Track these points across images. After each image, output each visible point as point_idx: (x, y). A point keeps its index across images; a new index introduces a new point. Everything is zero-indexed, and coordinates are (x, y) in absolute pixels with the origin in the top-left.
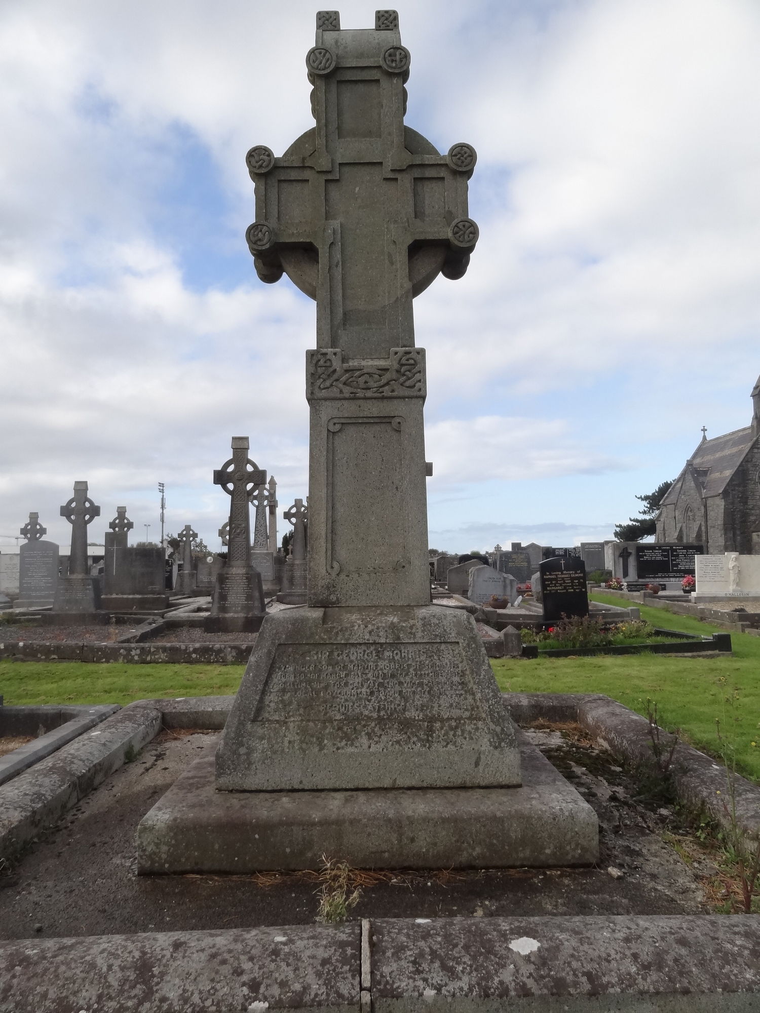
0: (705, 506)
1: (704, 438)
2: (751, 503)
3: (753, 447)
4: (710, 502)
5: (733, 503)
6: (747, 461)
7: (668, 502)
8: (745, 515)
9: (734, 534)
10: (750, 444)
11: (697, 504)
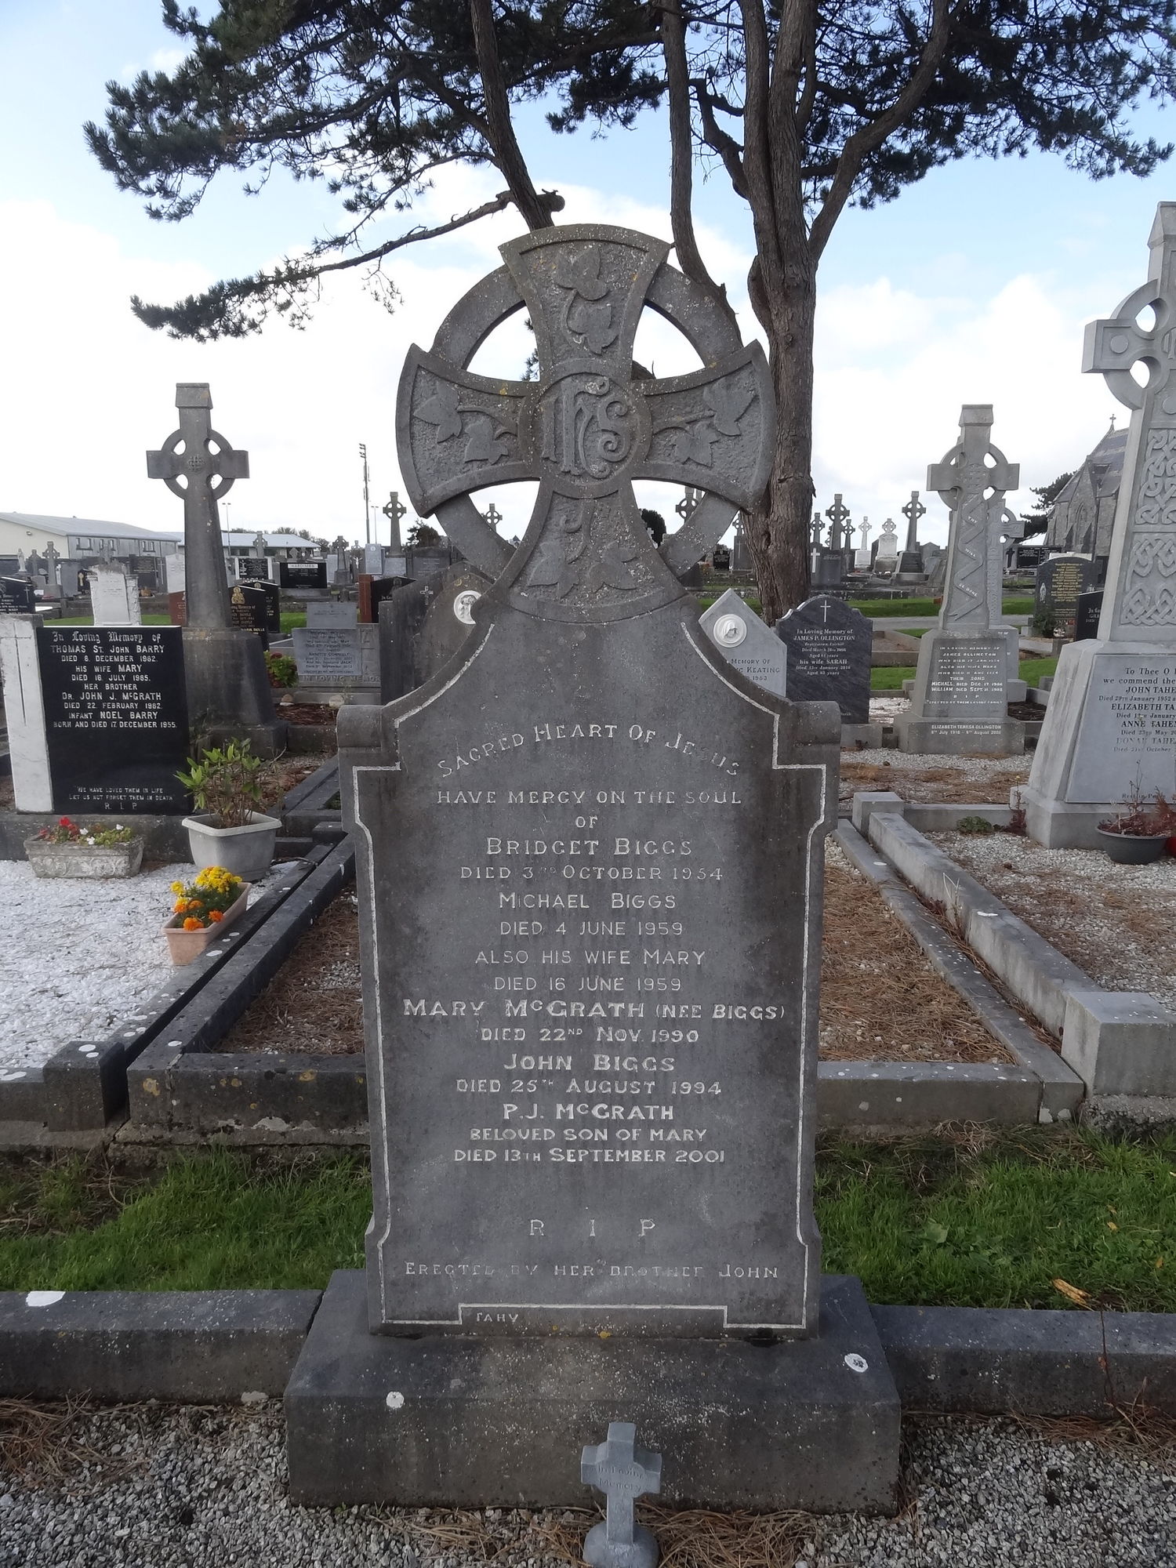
0: (1098, 506)
1: (1112, 427)
4: (1103, 502)
7: (1062, 499)
11: (1091, 502)
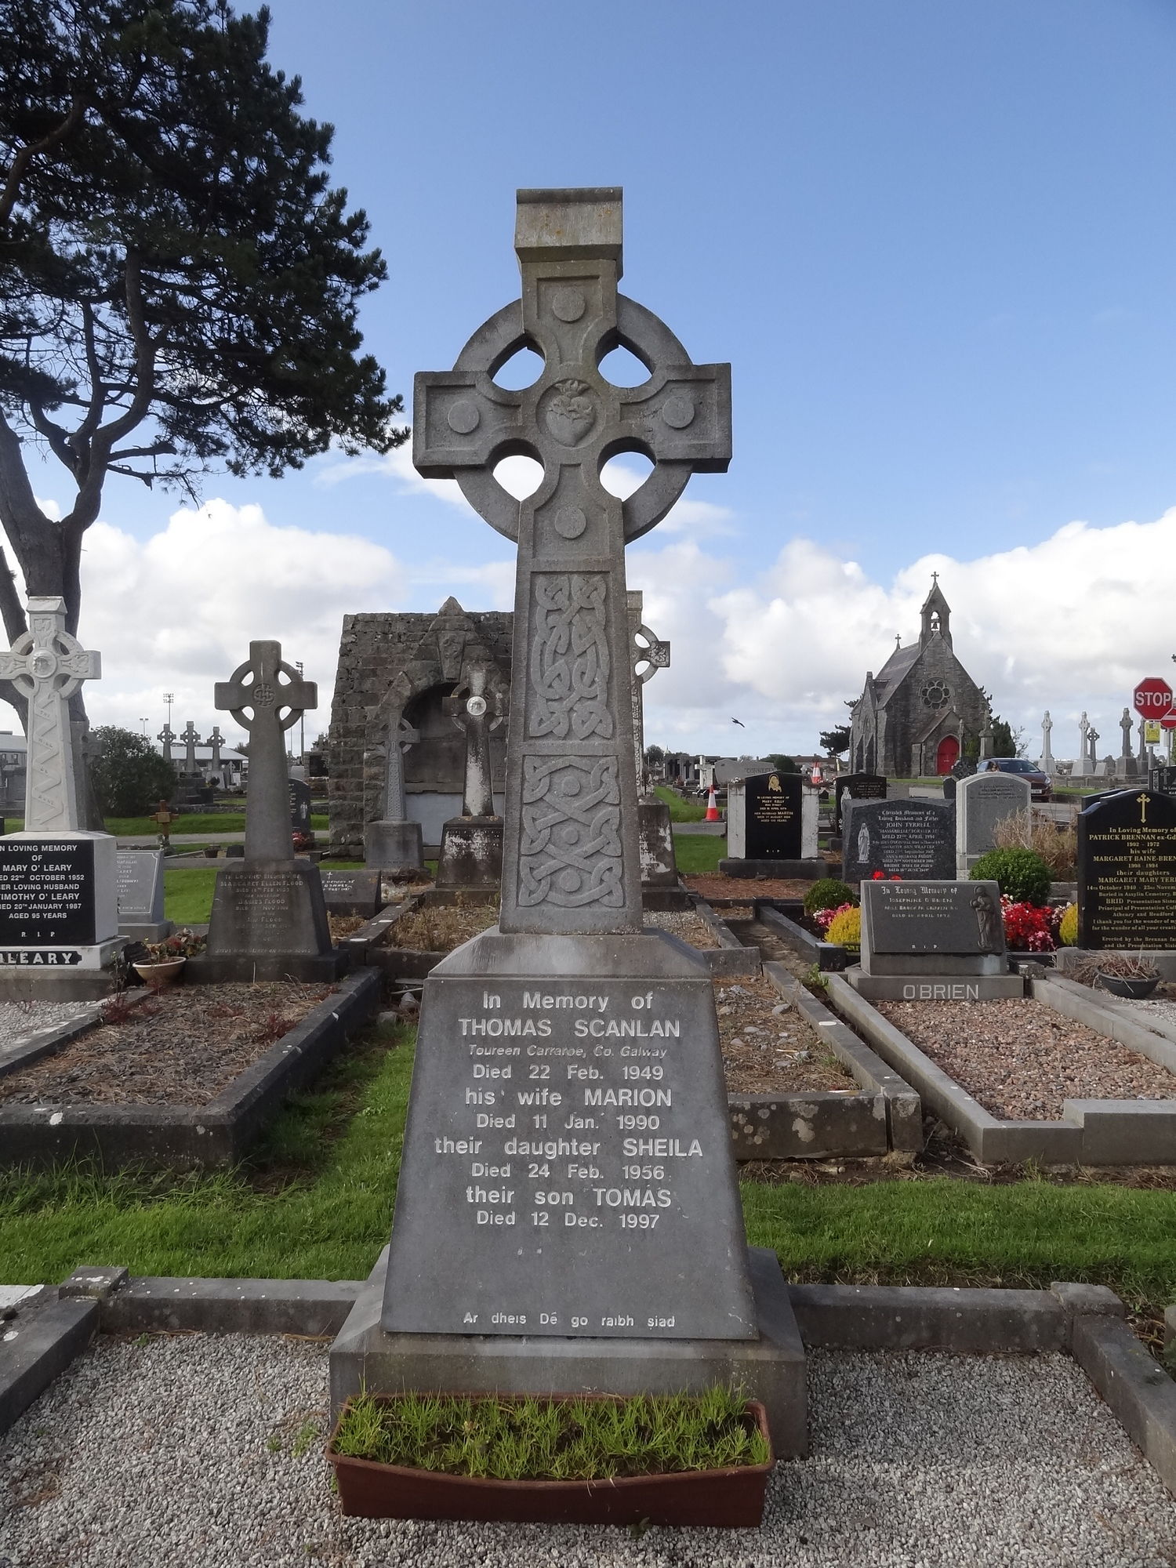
0: (876, 718)
1: (898, 646)
2: (912, 716)
3: (916, 664)
4: (879, 713)
5: (895, 716)
6: (911, 677)
7: (860, 711)
8: (906, 728)
9: (895, 747)
10: (914, 661)
11: (871, 716)
